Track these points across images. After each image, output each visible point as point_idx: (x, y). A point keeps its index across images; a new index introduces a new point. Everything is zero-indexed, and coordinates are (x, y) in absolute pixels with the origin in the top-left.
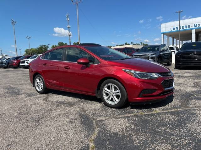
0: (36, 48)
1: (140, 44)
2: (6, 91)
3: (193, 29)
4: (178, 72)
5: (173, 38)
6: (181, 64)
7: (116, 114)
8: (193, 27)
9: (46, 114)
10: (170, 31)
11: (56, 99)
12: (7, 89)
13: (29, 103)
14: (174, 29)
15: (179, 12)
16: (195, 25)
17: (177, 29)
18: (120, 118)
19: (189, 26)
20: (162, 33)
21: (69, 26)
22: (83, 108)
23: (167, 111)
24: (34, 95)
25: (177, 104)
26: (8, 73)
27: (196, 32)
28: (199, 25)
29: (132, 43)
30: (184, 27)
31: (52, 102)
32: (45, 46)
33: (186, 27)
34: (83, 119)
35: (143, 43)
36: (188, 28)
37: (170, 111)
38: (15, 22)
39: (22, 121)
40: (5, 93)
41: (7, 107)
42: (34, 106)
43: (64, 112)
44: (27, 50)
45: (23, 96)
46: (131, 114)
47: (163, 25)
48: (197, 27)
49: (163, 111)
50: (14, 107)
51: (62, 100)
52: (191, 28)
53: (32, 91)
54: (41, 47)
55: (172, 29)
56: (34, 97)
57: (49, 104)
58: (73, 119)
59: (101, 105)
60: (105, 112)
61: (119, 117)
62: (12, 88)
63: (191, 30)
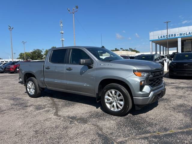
0: (30, 52)
1: (129, 50)
2: (12, 102)
3: (179, 37)
4: (173, 82)
5: (160, 45)
6: (175, 73)
7: (134, 134)
8: (179, 36)
9: (63, 133)
10: (158, 39)
11: (67, 114)
12: (12, 99)
13: (41, 118)
14: (161, 37)
15: (167, 23)
16: (180, 34)
17: (165, 37)
18: (140, 138)
19: (175, 35)
20: (150, 41)
21: (63, 32)
22: (98, 126)
23: (182, 131)
24: (43, 108)
25: (188, 122)
26: (7, 79)
27: (181, 40)
28: (184, 33)
29: (121, 49)
30: (171, 36)
31: (64, 117)
32: (39, 50)
33: (172, 35)
34: (103, 139)
35: (132, 49)
36: (174, 36)
37: (185, 130)
38: (12, 28)
39: (42, 142)
40: (12, 105)
41: (20, 124)
42: (47, 122)
43: (81, 131)
44: (21, 54)
45: (31, 108)
46: (149, 135)
47: (151, 34)
48: (183, 36)
49: (178, 131)
50: (27, 124)
51: (73, 115)
52: (177, 36)
53: (39, 103)
54: (35, 51)
55: (160, 37)
56: (44, 110)
57: (61, 119)
58: (93, 140)
59: (115, 122)
60: (122, 131)
61: (138, 137)
62: (17, 99)
63: (177, 38)
